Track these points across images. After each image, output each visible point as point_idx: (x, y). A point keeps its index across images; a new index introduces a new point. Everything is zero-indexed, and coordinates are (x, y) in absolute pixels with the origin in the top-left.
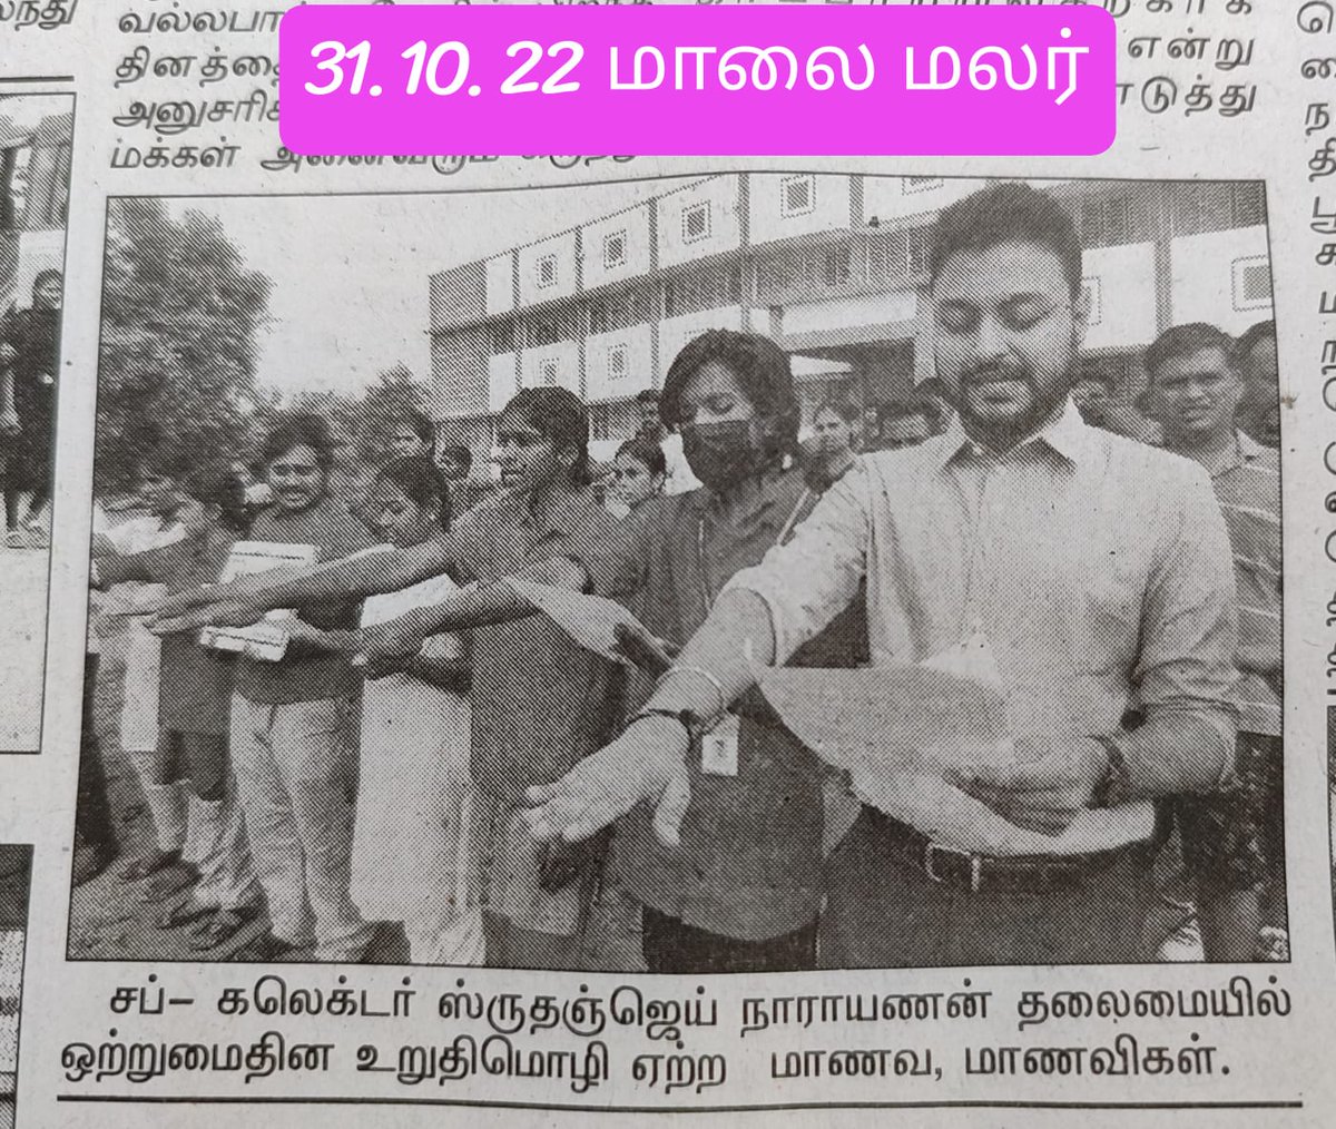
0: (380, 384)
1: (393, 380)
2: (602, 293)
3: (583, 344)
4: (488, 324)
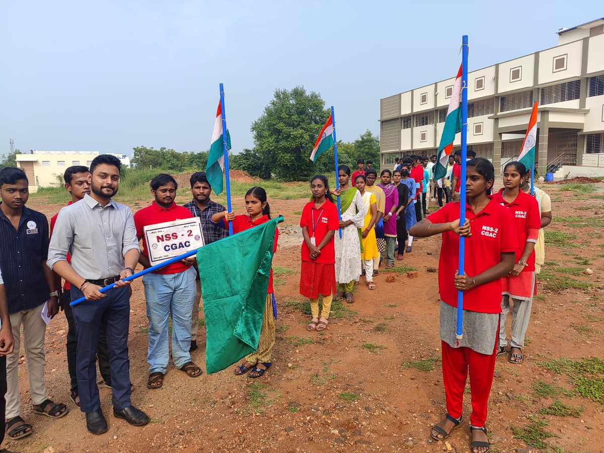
0: (360, 140)
1: (365, 138)
2: (443, 108)
3: (436, 126)
4: (401, 118)
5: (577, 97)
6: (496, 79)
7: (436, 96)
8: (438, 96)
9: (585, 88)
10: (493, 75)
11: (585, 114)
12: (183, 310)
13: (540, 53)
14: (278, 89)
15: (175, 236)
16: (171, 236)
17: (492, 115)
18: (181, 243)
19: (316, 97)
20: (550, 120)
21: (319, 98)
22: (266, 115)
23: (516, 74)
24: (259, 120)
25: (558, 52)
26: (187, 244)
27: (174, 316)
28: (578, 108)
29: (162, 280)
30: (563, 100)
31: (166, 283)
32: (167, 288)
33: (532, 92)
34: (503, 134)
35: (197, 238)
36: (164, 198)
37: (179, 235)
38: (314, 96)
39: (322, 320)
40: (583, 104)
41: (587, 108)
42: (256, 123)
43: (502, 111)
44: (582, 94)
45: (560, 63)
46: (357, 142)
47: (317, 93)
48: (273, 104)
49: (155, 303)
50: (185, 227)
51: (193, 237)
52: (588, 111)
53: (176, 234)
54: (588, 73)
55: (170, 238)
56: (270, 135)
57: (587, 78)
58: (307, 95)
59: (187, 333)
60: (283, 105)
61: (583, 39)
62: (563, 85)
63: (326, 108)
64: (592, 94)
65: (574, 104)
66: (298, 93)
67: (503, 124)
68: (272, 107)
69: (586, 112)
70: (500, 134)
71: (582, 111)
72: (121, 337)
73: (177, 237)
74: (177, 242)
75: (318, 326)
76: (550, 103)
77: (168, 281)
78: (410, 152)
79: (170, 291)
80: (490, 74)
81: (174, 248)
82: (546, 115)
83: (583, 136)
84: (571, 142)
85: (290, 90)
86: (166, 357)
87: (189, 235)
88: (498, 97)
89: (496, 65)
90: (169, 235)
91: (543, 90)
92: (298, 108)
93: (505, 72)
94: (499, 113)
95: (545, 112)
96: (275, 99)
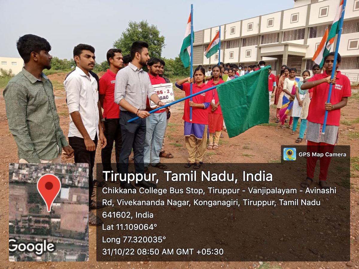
2: (229, 40)
3: (224, 50)
4: (204, 45)
5: (303, 38)
6: (260, 25)
7: (225, 32)
8: (226, 33)
9: (307, 33)
10: (258, 22)
11: (307, 48)
12: (160, 134)
13: (284, 11)
14: (131, 21)
15: (161, 92)
16: (160, 92)
17: (257, 45)
18: (164, 97)
19: (155, 28)
20: (289, 50)
21: (156, 29)
22: (123, 37)
23: (270, 23)
24: (118, 40)
25: (294, 11)
26: (167, 97)
27: (155, 137)
28: (303, 44)
29: (153, 116)
30: (295, 39)
31: (155, 118)
32: (155, 121)
33: (278, 34)
34: (263, 57)
35: (171, 94)
36: (156, 71)
37: (163, 92)
38: (153, 28)
39: (216, 144)
40: (306, 42)
41: (308, 44)
42: (116, 43)
43: (262, 44)
44: (305, 36)
45: (295, 18)
46: (176, 58)
47: (155, 26)
48: (128, 30)
49: (149, 128)
50: (166, 88)
51: (169, 94)
52: (308, 46)
53: (162, 91)
54: (309, 25)
55: (159, 93)
56: (126, 51)
57: (309, 28)
58: (149, 26)
59: (159, 147)
60: (134, 31)
61: (308, 5)
62: (296, 30)
63: (160, 36)
64: (311, 37)
65: (301, 42)
66: (143, 25)
67: (263, 51)
68: (127, 33)
69: (307, 47)
70: (262, 57)
71: (305, 46)
72: (143, 143)
73: (162, 93)
74: (162, 95)
75: (214, 147)
76: (288, 40)
77: (156, 117)
78: (209, 66)
79: (156, 122)
80: (256, 21)
81: (161, 99)
82: (287, 47)
83: (305, 60)
84: (298, 64)
85: (138, 22)
86: (149, 159)
87: (168, 93)
88: (260, 35)
89: (260, 16)
90: (159, 91)
91: (285, 32)
92: (144, 34)
93: (265, 21)
94: (260, 45)
95: (286, 45)
96: (129, 27)
